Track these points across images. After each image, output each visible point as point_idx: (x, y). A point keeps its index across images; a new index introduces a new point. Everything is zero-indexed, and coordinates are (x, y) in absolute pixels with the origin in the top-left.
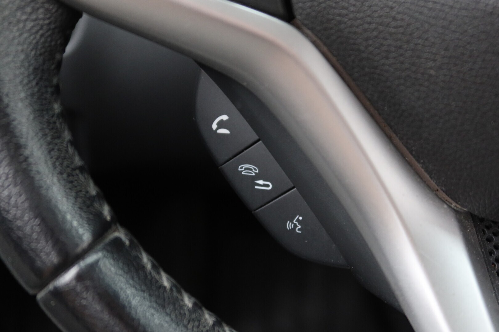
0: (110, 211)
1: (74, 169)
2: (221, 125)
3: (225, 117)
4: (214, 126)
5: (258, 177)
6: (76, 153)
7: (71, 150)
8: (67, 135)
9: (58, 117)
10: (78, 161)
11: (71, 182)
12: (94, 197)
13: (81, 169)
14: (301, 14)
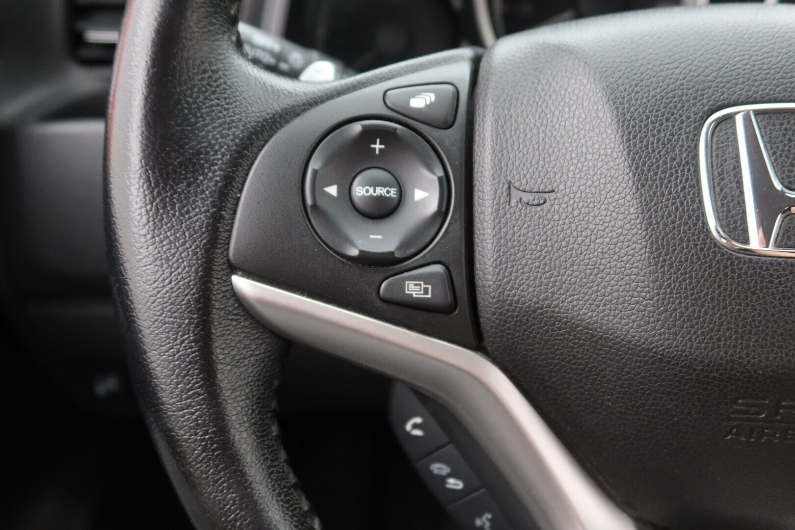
0: (320, 525)
1: (289, 489)
2: (415, 426)
3: (418, 420)
4: (408, 427)
5: (450, 475)
6: (290, 471)
7: (287, 469)
8: (283, 456)
9: (276, 441)
10: (292, 479)
11: (288, 502)
12: (306, 512)
13: (295, 486)
14: (491, 347)
